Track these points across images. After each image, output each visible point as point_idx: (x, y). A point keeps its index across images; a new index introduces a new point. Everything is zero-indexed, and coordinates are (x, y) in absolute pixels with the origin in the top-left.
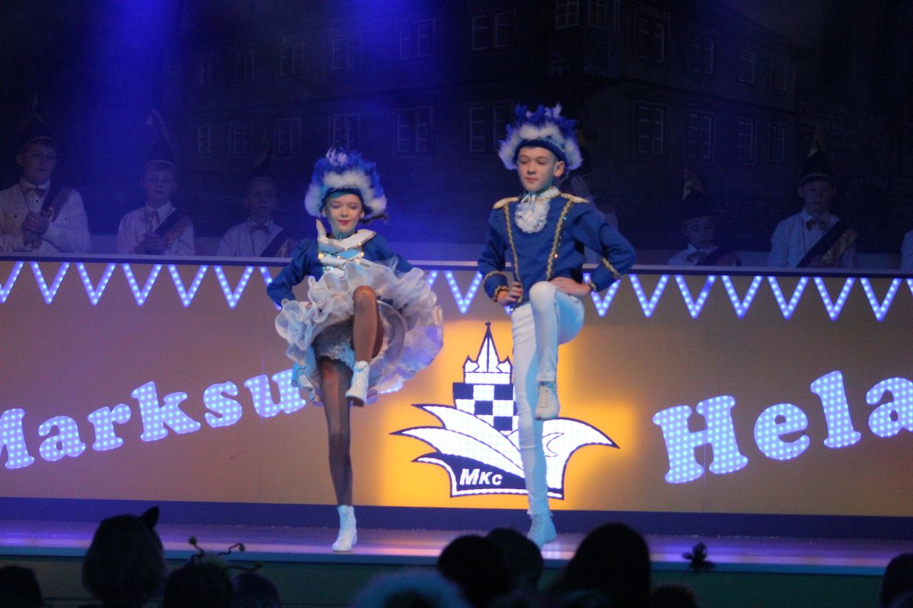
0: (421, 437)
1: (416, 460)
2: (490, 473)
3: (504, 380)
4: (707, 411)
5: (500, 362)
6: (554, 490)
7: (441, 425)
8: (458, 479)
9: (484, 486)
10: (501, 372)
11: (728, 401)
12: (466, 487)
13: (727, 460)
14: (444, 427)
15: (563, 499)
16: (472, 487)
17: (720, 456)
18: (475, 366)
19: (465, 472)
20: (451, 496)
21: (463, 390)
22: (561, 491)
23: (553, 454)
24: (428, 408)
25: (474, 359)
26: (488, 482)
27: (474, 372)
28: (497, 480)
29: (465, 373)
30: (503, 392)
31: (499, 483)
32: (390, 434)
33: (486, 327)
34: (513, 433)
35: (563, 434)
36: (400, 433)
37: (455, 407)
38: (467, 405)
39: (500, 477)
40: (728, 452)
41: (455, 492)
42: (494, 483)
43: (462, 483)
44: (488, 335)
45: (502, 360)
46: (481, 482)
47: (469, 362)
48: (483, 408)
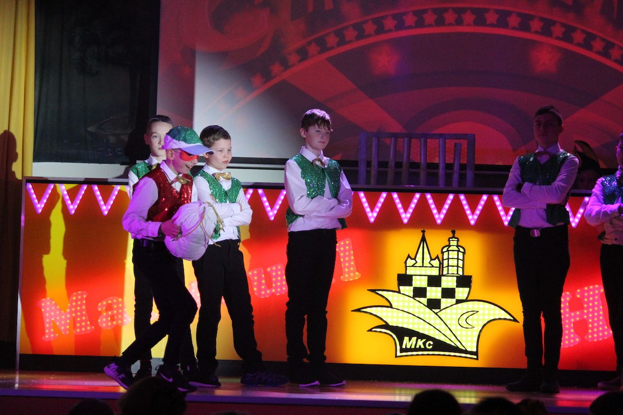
0: (374, 313)
1: (370, 330)
2: (424, 340)
3: (435, 272)
4: (583, 297)
5: (432, 259)
6: (471, 353)
7: (389, 305)
8: (401, 344)
9: (420, 349)
10: (433, 266)
11: (599, 289)
12: (407, 350)
13: (598, 332)
14: (391, 307)
15: (477, 359)
16: (411, 350)
17: (592, 329)
18: (414, 262)
19: (406, 339)
20: (396, 356)
21: (405, 280)
22: (476, 353)
23: (470, 327)
24: (379, 292)
25: (413, 257)
26: (422, 347)
27: (413, 266)
28: (429, 345)
29: (406, 267)
30: (434, 281)
31: (431, 347)
32: (352, 311)
33: (422, 233)
34: (440, 311)
35: (477, 312)
36: (359, 310)
37: (399, 292)
38: (408, 290)
39: (432, 343)
40: (599, 326)
41: (399, 354)
42: (427, 347)
43: (404, 347)
44: (423, 240)
45: (433, 258)
46: (418, 347)
47: (409, 259)
48: (419, 293)
